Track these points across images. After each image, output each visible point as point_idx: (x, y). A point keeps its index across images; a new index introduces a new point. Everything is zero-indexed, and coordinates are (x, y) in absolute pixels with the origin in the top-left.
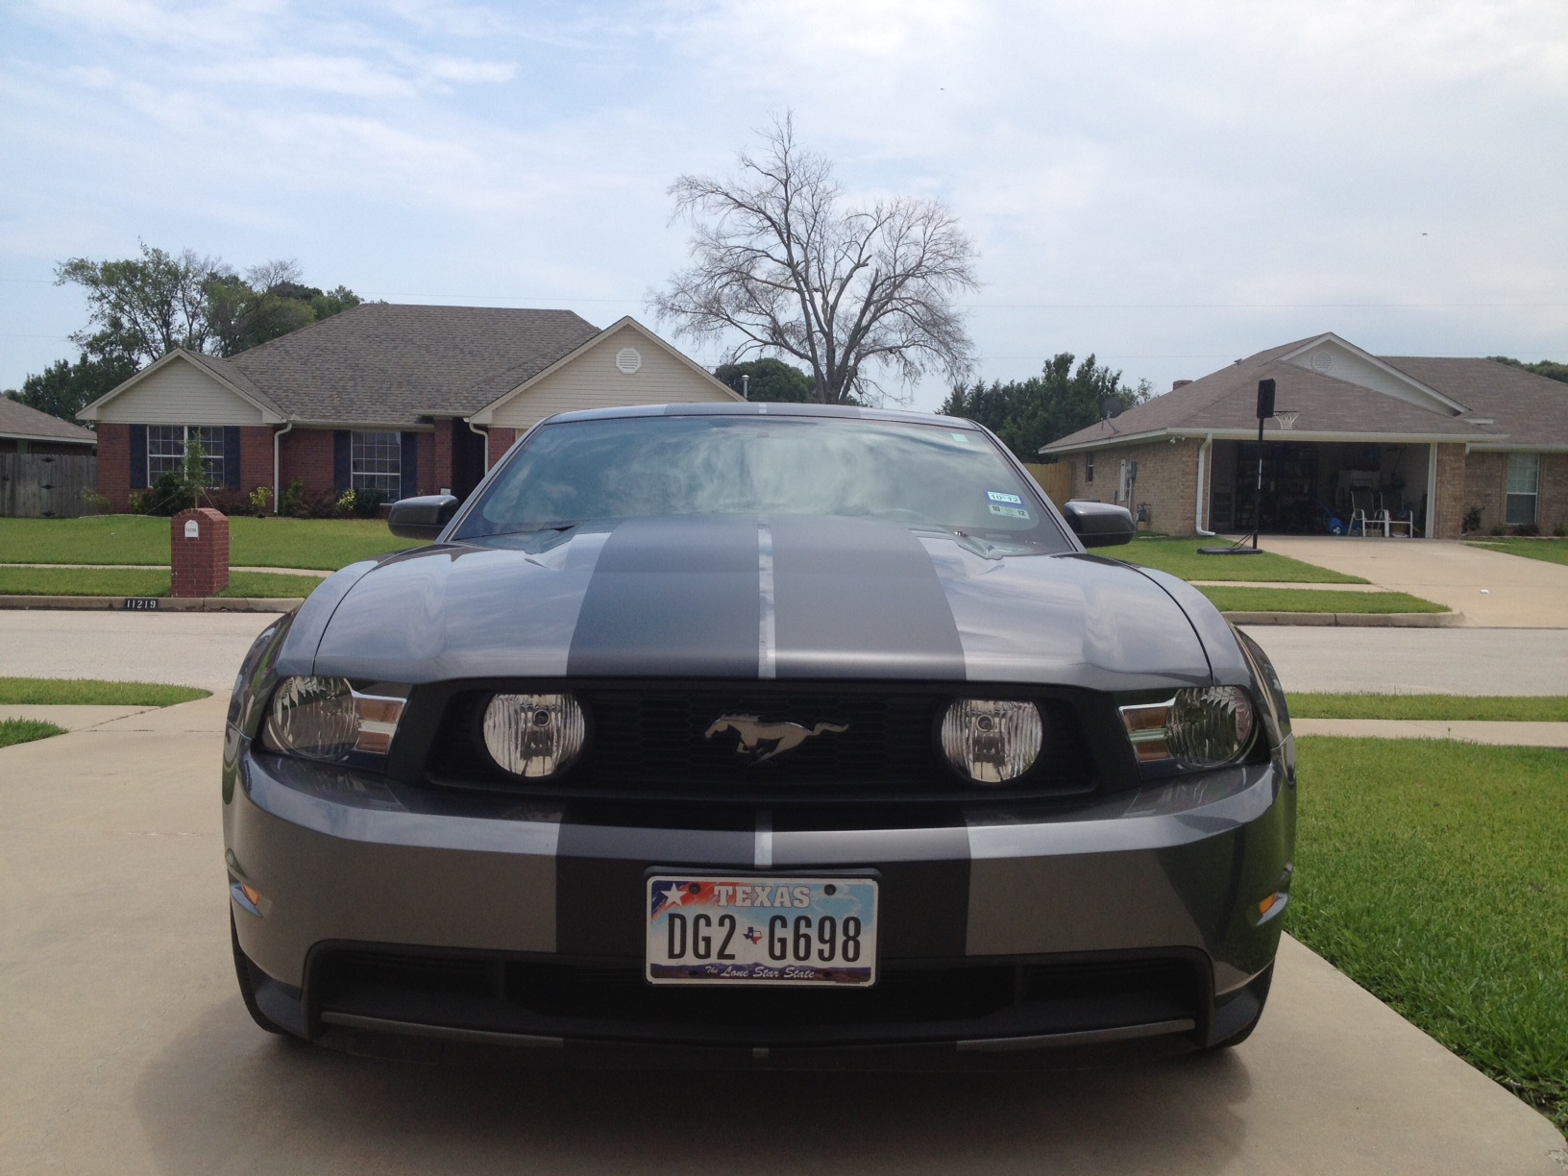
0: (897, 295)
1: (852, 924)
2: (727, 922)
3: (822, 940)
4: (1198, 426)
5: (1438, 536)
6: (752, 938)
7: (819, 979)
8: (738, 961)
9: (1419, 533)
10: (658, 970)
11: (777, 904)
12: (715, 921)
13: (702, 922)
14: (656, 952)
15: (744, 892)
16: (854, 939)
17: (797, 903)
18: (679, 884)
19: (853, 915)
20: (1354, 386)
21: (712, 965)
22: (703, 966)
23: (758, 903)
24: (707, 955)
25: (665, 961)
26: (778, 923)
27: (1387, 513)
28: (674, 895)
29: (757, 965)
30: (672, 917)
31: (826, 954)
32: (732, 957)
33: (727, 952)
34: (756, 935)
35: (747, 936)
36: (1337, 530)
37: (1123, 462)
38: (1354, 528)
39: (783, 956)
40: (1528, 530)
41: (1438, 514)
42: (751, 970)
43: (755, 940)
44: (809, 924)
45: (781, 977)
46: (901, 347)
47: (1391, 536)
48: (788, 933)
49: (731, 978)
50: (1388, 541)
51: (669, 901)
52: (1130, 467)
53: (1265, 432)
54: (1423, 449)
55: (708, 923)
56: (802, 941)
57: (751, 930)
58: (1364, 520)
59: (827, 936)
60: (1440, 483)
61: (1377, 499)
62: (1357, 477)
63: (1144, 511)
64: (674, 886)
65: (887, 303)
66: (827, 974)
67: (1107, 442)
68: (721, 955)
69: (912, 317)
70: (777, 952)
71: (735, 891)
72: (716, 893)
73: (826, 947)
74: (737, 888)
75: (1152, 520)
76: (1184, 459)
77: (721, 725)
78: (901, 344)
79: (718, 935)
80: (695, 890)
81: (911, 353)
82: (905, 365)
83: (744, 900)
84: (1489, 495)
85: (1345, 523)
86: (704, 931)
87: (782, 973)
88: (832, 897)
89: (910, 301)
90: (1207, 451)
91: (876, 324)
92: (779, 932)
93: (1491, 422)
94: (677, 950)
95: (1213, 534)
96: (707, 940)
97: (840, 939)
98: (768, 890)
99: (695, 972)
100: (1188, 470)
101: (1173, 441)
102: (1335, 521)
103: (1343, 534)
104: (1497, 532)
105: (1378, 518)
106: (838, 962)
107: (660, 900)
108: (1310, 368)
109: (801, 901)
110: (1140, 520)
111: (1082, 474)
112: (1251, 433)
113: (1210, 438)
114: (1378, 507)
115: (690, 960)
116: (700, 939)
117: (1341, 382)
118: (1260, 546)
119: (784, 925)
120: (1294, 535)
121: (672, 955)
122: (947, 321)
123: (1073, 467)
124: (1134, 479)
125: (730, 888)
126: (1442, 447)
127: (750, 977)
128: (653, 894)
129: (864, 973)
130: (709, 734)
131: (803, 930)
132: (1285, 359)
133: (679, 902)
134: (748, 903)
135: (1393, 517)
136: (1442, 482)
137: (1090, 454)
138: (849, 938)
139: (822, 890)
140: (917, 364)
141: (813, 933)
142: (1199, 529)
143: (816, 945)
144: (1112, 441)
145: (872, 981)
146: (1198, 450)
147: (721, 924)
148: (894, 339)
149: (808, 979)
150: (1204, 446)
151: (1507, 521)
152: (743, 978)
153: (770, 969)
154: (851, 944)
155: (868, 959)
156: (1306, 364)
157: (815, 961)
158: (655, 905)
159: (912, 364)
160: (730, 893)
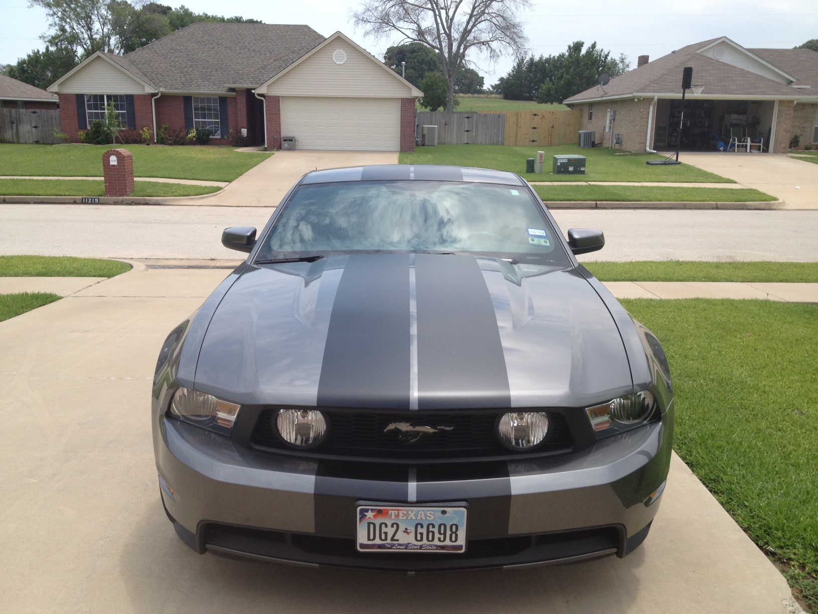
0: (487, 11)
1: (454, 527)
2: (395, 526)
3: (440, 533)
4: (650, 92)
5: (776, 152)
6: (407, 532)
7: (439, 550)
8: (400, 542)
9: (766, 150)
10: (362, 546)
11: (419, 518)
12: (389, 525)
13: (383, 526)
14: (362, 537)
15: (403, 513)
16: (455, 533)
17: (428, 518)
18: (372, 510)
19: (454, 523)
20: (735, 67)
21: (388, 544)
22: (385, 544)
23: (409, 518)
24: (386, 539)
25: (366, 542)
26: (419, 526)
27: (749, 139)
28: (370, 515)
29: (409, 544)
30: (369, 524)
31: (442, 539)
32: (398, 540)
33: (395, 538)
34: (408, 531)
35: (404, 532)
36: (722, 148)
37: (609, 110)
38: (731, 147)
39: (422, 540)
41: (776, 140)
42: (407, 546)
43: (408, 533)
44: (434, 527)
45: (420, 549)
46: (489, 41)
47: (750, 152)
48: (424, 531)
49: (397, 549)
50: (748, 155)
51: (367, 517)
52: (612, 112)
53: (686, 95)
54: (772, 103)
55: (386, 526)
56: (431, 534)
57: (406, 529)
58: (737, 143)
59: (442, 532)
60: (779, 123)
61: (744, 131)
62: (734, 118)
63: (619, 138)
64: (370, 510)
65: (481, 16)
66: (443, 547)
67: (600, 99)
68: (392, 539)
69: (495, 24)
70: (419, 538)
71: (398, 513)
72: (390, 513)
73: (442, 537)
74: (400, 512)
75: (623, 143)
76: (642, 110)
77: (392, 427)
78: (489, 39)
79: (390, 531)
80: (380, 512)
81: (494, 45)
82: (491, 51)
83: (403, 517)
84: (805, 127)
85: (726, 143)
86: (384, 529)
87: (421, 547)
88: (445, 515)
89: (494, 15)
90: (654, 105)
91: (475, 29)
92: (420, 530)
93: (809, 87)
94: (372, 537)
95: (655, 151)
96: (386, 533)
97: (448, 533)
98: (414, 512)
99: (380, 546)
100: (643, 116)
101: (636, 100)
102: (721, 143)
103: (725, 151)
104: (807, 148)
105: (744, 142)
106: (448, 542)
107: (363, 516)
108: (713, 57)
109: (430, 517)
110: (616, 143)
111: (586, 115)
112: (678, 96)
113: (656, 98)
114: (744, 135)
115: (377, 541)
116: (382, 533)
117: (728, 65)
118: (679, 160)
119: (422, 527)
120: (699, 151)
121: (369, 539)
122: (514, 26)
123: (581, 110)
124: (614, 120)
125: (396, 512)
126: (781, 102)
127: (406, 548)
128: (360, 514)
129: (460, 547)
130: (385, 430)
131: (431, 529)
132: (699, 51)
133: (372, 517)
134: (405, 518)
135: (752, 141)
136: (780, 122)
137: (591, 105)
138: (452, 533)
139: (440, 513)
140: (498, 51)
141: (436, 530)
142: (648, 149)
143: (437, 535)
144: (603, 99)
145: (463, 550)
146: (650, 105)
147: (392, 526)
148: (485, 37)
149: (434, 549)
150: (653, 103)
151: (814, 141)
152: (402, 549)
153: (415, 545)
154: (454, 535)
155: (462, 541)
156: (710, 55)
157: (436, 542)
158: (361, 519)
159: (495, 51)
160: (397, 514)
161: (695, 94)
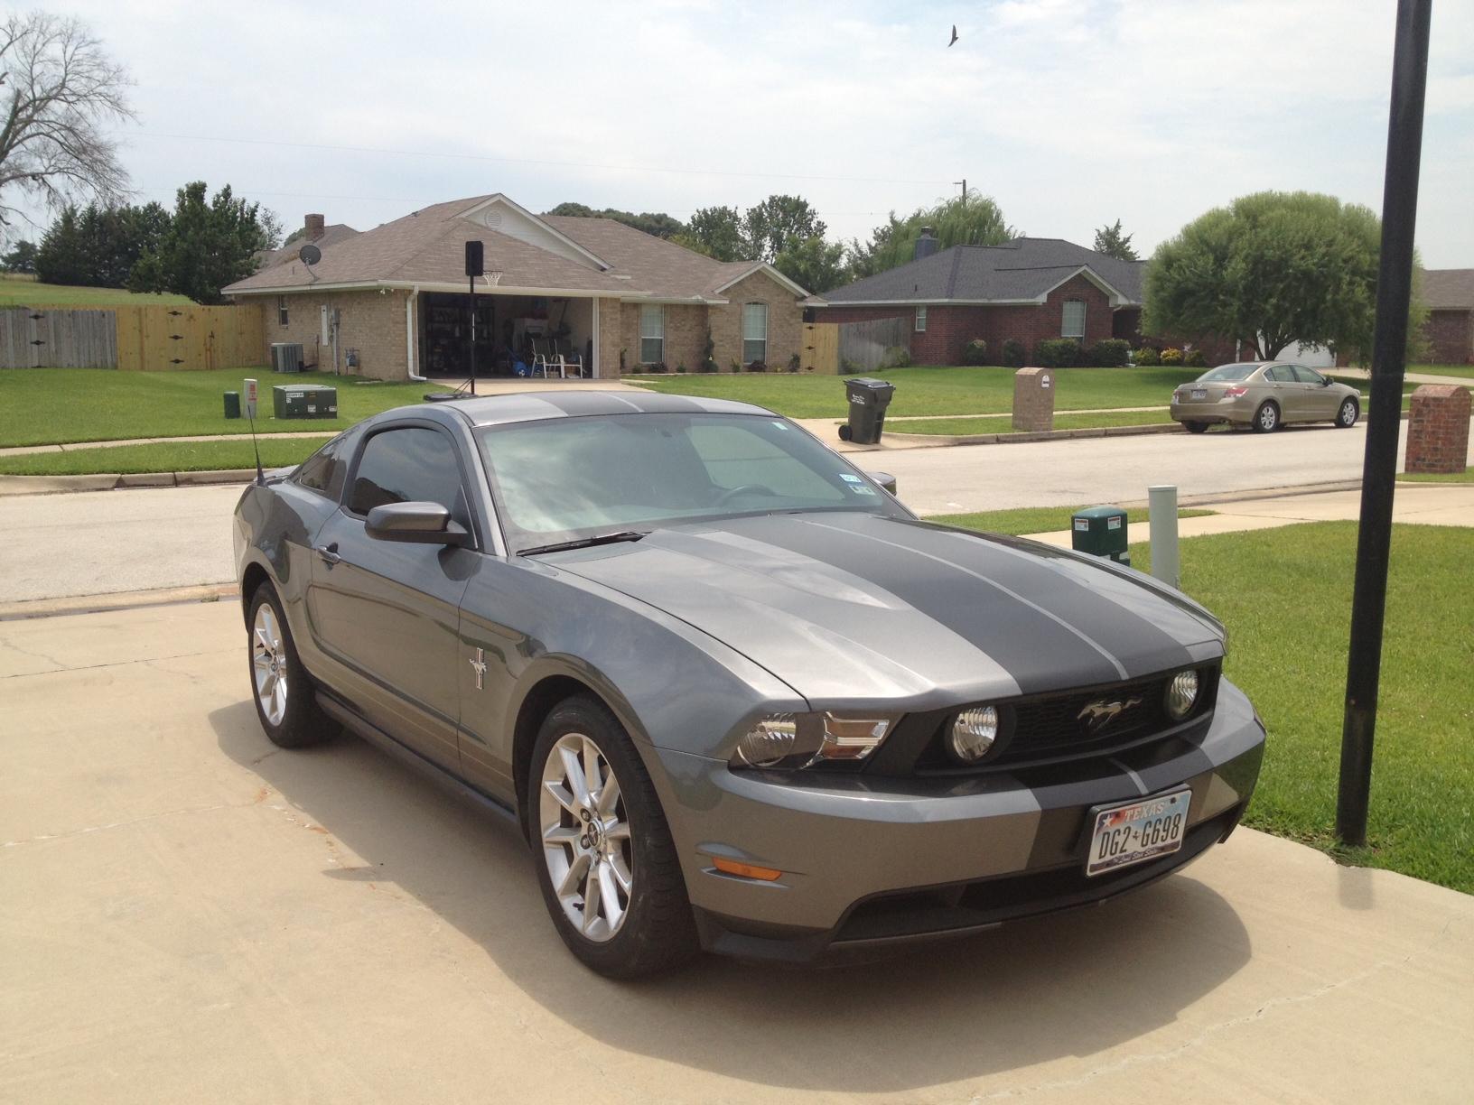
0: (35, 118)
1: (1177, 818)
2: (1126, 831)
3: (1164, 830)
4: (405, 278)
5: (604, 377)
6: (1136, 837)
7: (1159, 853)
8: (1127, 853)
9: (588, 374)
10: (1092, 868)
11: (1149, 815)
12: (1122, 831)
14: (1094, 857)
15: (1138, 812)
16: (1177, 826)
17: (1158, 812)
18: (1110, 815)
19: (1179, 813)
20: (528, 244)
21: (1116, 858)
22: (1112, 860)
23: (1142, 816)
24: (1115, 853)
25: (1097, 861)
26: (1148, 825)
27: (562, 358)
28: (1107, 822)
29: (1135, 852)
30: (1104, 834)
31: (1164, 838)
32: (1125, 851)
33: (1123, 849)
36: (522, 373)
37: (324, 307)
38: (536, 371)
40: (658, 369)
41: (601, 358)
42: (1132, 856)
44: (1160, 822)
45: (1146, 856)
46: (43, 174)
47: (566, 377)
48: (1151, 830)
49: (1122, 863)
50: (564, 382)
51: (1104, 826)
52: (333, 313)
54: (591, 299)
55: (1119, 834)
56: (1156, 833)
57: (1136, 833)
58: (545, 364)
59: (1166, 827)
60: (602, 332)
61: (552, 346)
62: (530, 324)
63: (353, 357)
65: (27, 125)
66: (1162, 849)
67: (308, 288)
68: (1121, 851)
69: (61, 144)
70: (1145, 842)
71: (1133, 812)
72: (1127, 815)
73: (1165, 834)
74: (1135, 810)
75: (362, 365)
76: (393, 309)
77: (1086, 711)
78: (43, 170)
79: (1122, 839)
80: (1117, 815)
81: (56, 181)
82: (49, 192)
84: (629, 339)
85: (529, 364)
86: (1116, 839)
87: (1145, 853)
88: (1176, 803)
89: (57, 127)
90: (413, 301)
91: (20, 145)
92: (1148, 831)
93: (629, 277)
94: (1103, 853)
95: (425, 379)
96: (1117, 844)
97: (1171, 827)
98: (1147, 808)
99: (1108, 864)
100: (398, 319)
101: (383, 292)
102: (520, 365)
103: (527, 376)
104: (637, 371)
105: (554, 362)
106: (1168, 841)
107: (1101, 825)
108: (484, 224)
109: (1160, 810)
110: (350, 365)
111: (274, 317)
112: (464, 287)
113: (416, 291)
114: (553, 353)
115: (1107, 858)
116: (1114, 844)
117: (515, 240)
118: (476, 393)
120: (494, 378)
121: (1100, 857)
122: (97, 148)
123: (263, 308)
124: (338, 324)
126: (602, 300)
127: (1131, 860)
128: (1098, 822)
130: (1079, 717)
131: (1157, 826)
132: (464, 215)
133: (1109, 824)
134: (1138, 817)
135: (567, 361)
136: (604, 331)
137: (280, 298)
138: (1175, 826)
139: (1169, 802)
140: (62, 192)
141: (1161, 827)
142: (411, 374)
143: (1161, 834)
144: (313, 288)
145: (1177, 848)
146: (406, 300)
148: (38, 165)
149: (1154, 854)
150: (411, 297)
151: (644, 360)
152: (1127, 861)
153: (1140, 853)
154: (1175, 829)
155: (1180, 835)
156: (481, 221)
157: (1158, 843)
158: (1098, 829)
159: (56, 192)
160: (1131, 814)
161: (490, 285)
